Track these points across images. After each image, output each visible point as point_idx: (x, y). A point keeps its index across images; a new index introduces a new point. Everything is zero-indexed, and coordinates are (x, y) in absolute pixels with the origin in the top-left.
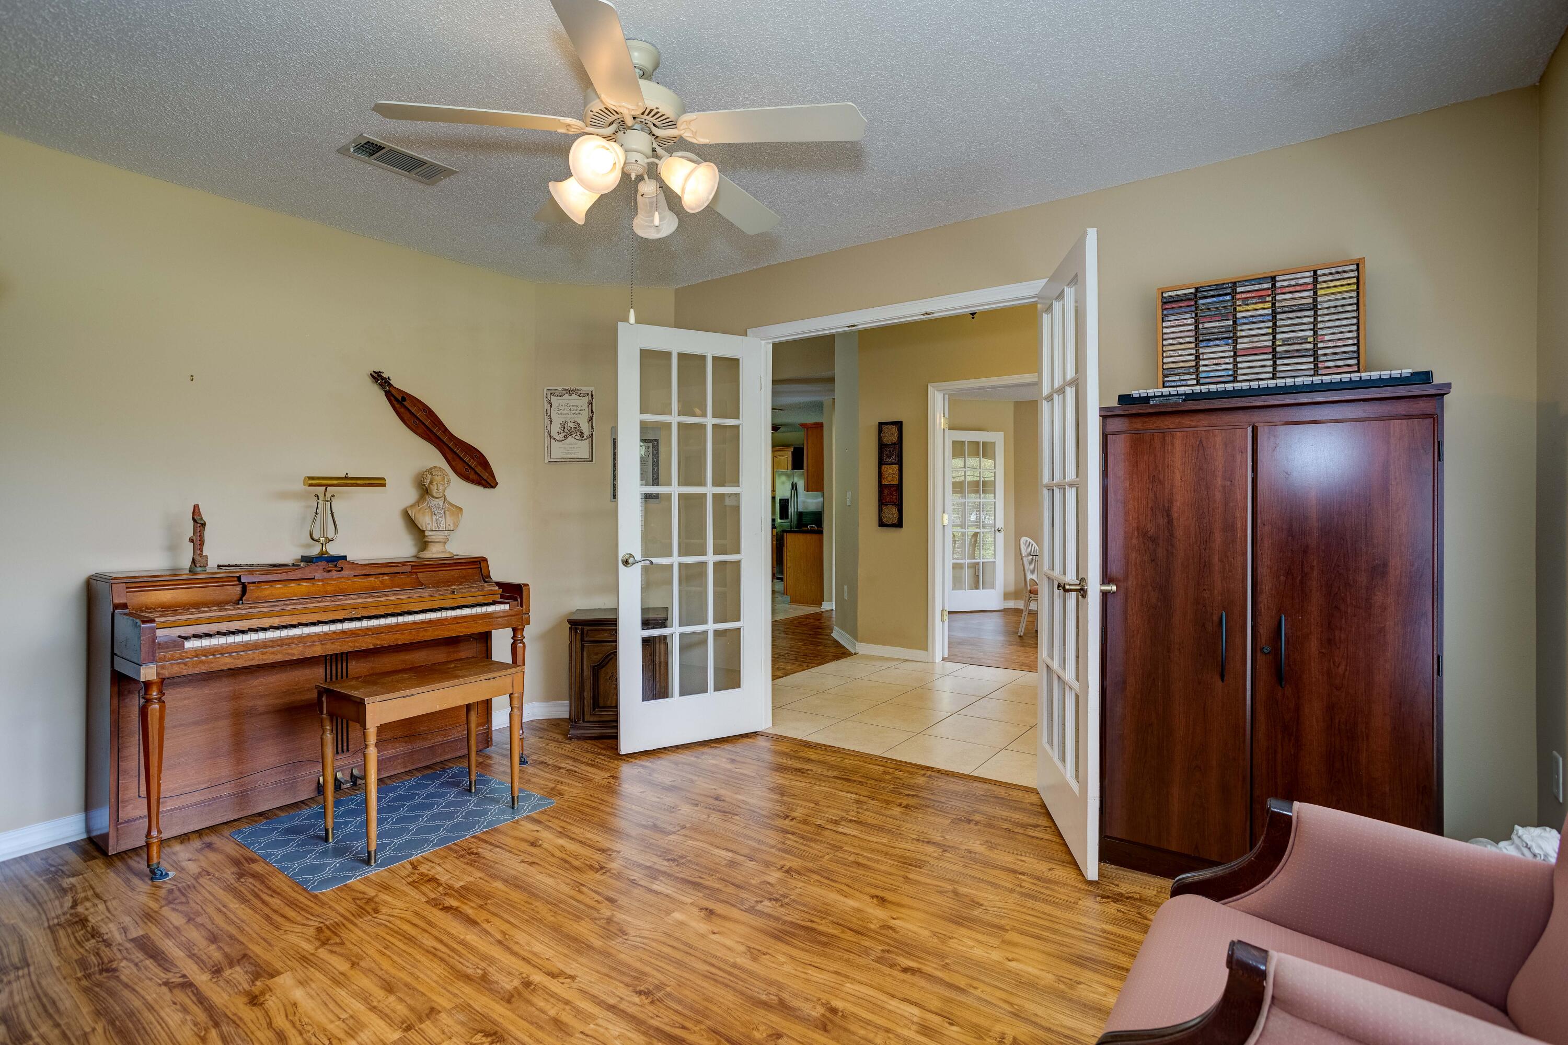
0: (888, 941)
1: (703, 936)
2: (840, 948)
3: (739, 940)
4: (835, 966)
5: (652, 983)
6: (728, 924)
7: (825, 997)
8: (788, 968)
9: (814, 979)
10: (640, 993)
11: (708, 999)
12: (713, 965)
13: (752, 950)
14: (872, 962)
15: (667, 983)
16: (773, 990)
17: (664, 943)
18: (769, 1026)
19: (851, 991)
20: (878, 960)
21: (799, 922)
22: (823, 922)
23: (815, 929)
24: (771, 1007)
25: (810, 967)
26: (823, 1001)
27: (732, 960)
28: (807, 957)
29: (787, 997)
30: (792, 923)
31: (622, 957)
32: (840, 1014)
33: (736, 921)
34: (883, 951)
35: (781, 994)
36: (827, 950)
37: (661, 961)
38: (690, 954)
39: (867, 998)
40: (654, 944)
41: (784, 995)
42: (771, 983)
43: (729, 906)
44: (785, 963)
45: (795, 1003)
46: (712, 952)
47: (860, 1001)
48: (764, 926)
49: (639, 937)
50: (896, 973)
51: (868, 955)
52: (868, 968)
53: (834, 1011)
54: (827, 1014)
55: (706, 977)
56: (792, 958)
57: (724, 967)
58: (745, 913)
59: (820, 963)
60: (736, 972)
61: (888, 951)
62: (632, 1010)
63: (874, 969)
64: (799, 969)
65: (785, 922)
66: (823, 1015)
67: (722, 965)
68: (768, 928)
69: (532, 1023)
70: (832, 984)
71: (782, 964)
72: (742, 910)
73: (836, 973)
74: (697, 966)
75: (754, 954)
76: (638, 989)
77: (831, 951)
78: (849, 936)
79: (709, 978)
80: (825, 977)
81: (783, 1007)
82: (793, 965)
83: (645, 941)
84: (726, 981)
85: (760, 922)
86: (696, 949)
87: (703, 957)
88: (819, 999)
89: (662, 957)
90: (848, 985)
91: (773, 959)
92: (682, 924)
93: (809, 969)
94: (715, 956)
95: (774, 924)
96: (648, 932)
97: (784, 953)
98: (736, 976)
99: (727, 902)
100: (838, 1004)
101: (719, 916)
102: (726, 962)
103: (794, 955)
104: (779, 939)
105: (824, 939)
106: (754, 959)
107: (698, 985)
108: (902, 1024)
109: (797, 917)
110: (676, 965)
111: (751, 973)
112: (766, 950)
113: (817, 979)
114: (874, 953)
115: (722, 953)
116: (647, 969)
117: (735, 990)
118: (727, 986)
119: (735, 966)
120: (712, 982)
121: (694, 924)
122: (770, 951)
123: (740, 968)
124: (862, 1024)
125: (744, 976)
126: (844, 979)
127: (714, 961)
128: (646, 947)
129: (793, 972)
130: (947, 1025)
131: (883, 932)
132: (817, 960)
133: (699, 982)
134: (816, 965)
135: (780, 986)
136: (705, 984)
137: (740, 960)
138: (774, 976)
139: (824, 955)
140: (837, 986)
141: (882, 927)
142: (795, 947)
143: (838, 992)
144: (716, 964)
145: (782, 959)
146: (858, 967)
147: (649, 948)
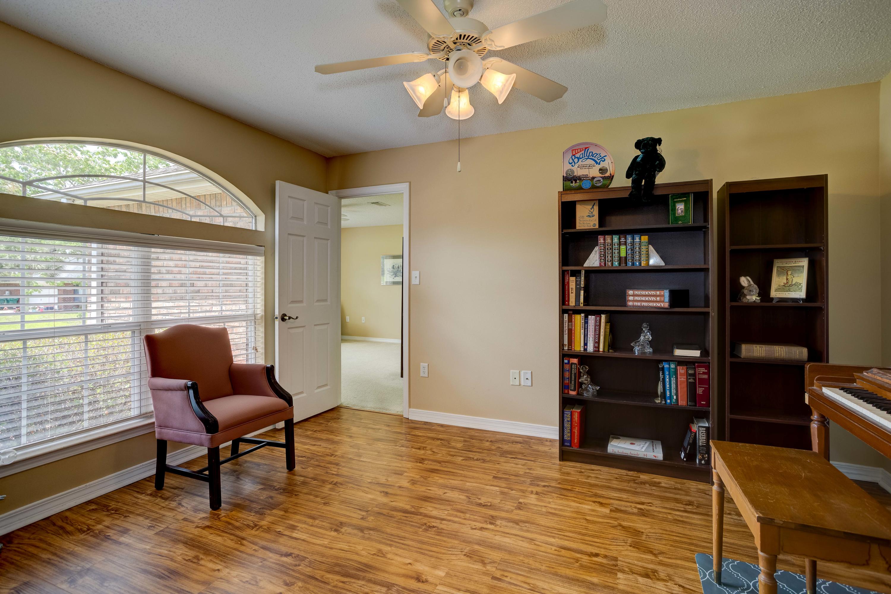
0: (293, 573)
1: (416, 561)
2: (327, 564)
3: (393, 561)
4: (332, 552)
5: (431, 531)
6: (403, 571)
7: (340, 536)
8: (359, 548)
9: (345, 544)
10: (434, 527)
11: (399, 528)
12: (403, 544)
13: (382, 556)
14: (308, 557)
15: (423, 533)
16: (367, 536)
17: (438, 553)
18: (367, 521)
19: (325, 540)
20: (304, 559)
21: (353, 580)
22: (336, 583)
23: (342, 576)
24: (367, 528)
25: (347, 550)
26: (341, 534)
27: (393, 548)
28: (349, 556)
29: (359, 533)
30: (359, 579)
31: (456, 542)
32: (333, 529)
33: (398, 575)
34: (299, 565)
35: (363, 535)
36: (335, 561)
37: (433, 542)
38: (418, 548)
39: (318, 538)
40: (443, 551)
41: (361, 534)
42: (369, 539)
43: (408, 587)
44: (362, 551)
45: (355, 531)
46: (407, 551)
47: (321, 536)
48: (377, 573)
49: (456, 555)
50: (296, 552)
51: (310, 562)
52: (312, 553)
53: (336, 530)
54: (340, 529)
55: (405, 538)
56: (357, 554)
57: (397, 544)
58: (393, 582)
59: (340, 553)
60: (389, 542)
61: (296, 565)
62: (433, 520)
63: (309, 553)
64: (354, 548)
65: (364, 579)
66: (342, 528)
67: (398, 545)
68: (375, 572)
69: (472, 511)
70: (335, 542)
71: (363, 549)
72: (397, 585)
73: (331, 548)
74: (411, 542)
75: (381, 553)
76: (436, 528)
77: (333, 561)
78: (318, 574)
79: (402, 537)
80: (339, 545)
81: (361, 529)
82: (357, 550)
83: (450, 552)
84: (393, 537)
85: (381, 576)
86: (417, 552)
87: (411, 548)
88: (343, 534)
89: (434, 545)
90: (326, 543)
91: (369, 552)
92: (435, 567)
93: (348, 549)
94: (404, 549)
95: (371, 576)
96: (452, 558)
97: (362, 556)
98: (389, 540)
99: (410, 590)
100: (333, 534)
101: (412, 577)
102: (396, 547)
103: (356, 556)
104: (366, 565)
105: (337, 569)
106: (380, 551)
107: (407, 533)
108: (304, 529)
109: (354, 585)
110: (423, 541)
111: (380, 542)
112: (374, 557)
113: (343, 544)
114: (306, 563)
115: (400, 551)
116: (438, 537)
117: (387, 534)
118: (392, 535)
119: (391, 545)
120: (400, 535)
121: (427, 569)
122: (372, 556)
123: (387, 544)
124: (324, 527)
125: (384, 541)
126: (328, 546)
127: (403, 546)
128: (447, 549)
129: (357, 546)
130: (282, 531)
131: (293, 580)
132: (342, 554)
133: (407, 535)
134: (343, 552)
135: (363, 538)
136: (403, 534)
137: (388, 549)
138: (367, 542)
139: (337, 558)
140: (333, 542)
141: (292, 584)
142: (356, 561)
143: (333, 539)
144: (401, 545)
145: (364, 553)
146: (318, 553)
147: (445, 548)
